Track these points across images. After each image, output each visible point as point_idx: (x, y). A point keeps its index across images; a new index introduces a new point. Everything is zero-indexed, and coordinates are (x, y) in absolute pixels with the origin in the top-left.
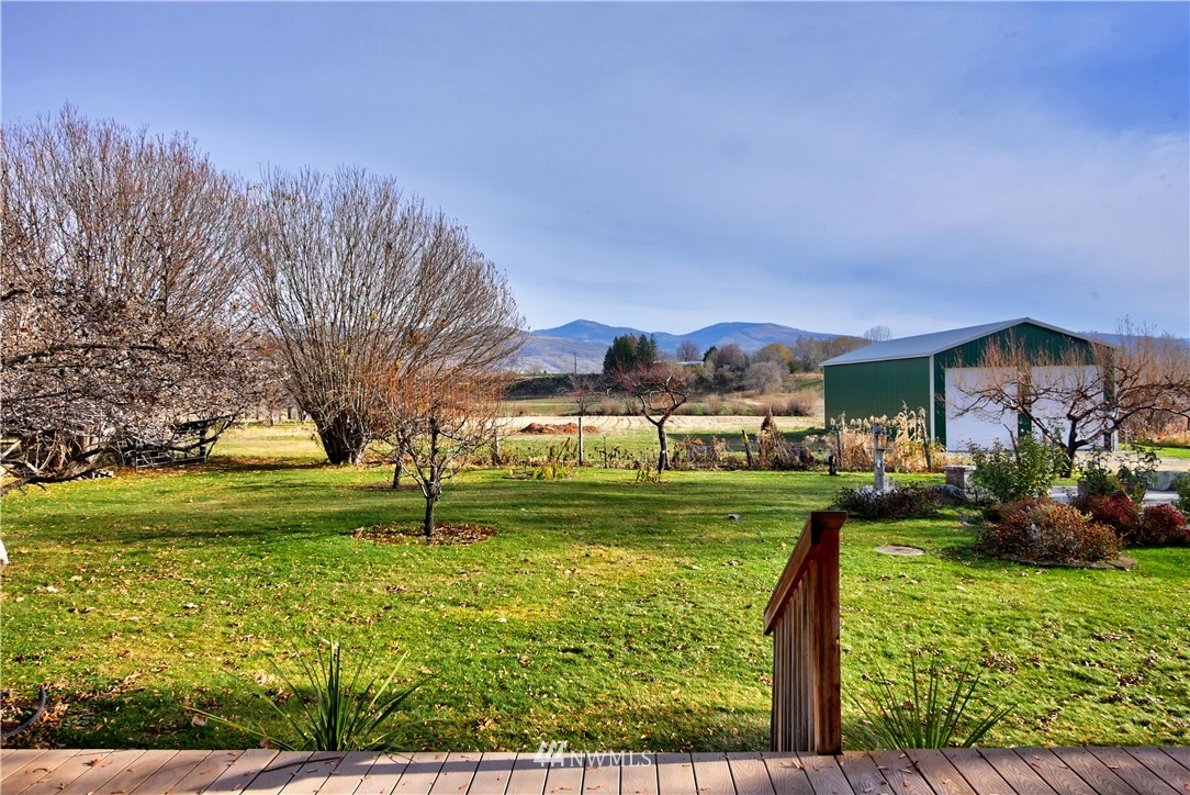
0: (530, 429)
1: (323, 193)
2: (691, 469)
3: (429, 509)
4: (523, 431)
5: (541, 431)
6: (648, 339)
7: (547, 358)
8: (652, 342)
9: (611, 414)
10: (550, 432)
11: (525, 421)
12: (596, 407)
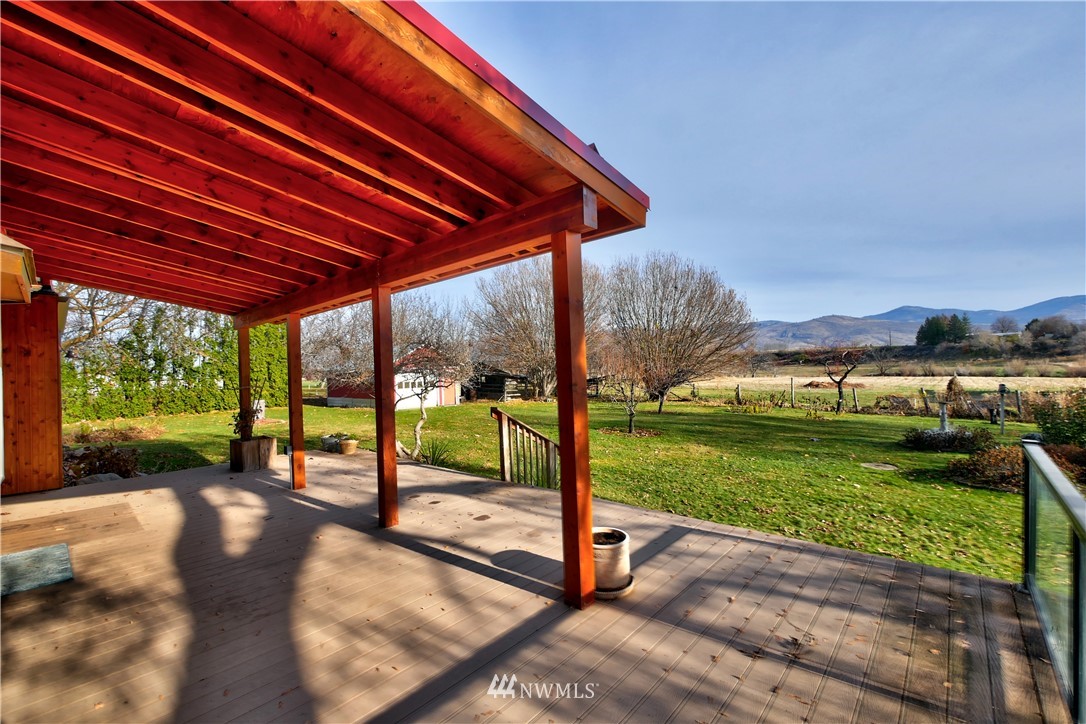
0: (810, 385)
1: (641, 266)
2: (876, 413)
3: (631, 420)
4: (806, 386)
5: (817, 386)
6: (960, 317)
7: (876, 335)
8: (965, 319)
9: (909, 375)
10: (825, 387)
11: (808, 380)
12: (895, 369)
